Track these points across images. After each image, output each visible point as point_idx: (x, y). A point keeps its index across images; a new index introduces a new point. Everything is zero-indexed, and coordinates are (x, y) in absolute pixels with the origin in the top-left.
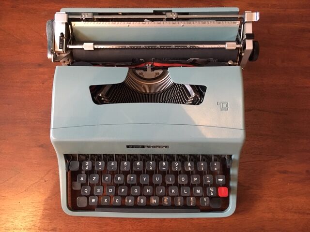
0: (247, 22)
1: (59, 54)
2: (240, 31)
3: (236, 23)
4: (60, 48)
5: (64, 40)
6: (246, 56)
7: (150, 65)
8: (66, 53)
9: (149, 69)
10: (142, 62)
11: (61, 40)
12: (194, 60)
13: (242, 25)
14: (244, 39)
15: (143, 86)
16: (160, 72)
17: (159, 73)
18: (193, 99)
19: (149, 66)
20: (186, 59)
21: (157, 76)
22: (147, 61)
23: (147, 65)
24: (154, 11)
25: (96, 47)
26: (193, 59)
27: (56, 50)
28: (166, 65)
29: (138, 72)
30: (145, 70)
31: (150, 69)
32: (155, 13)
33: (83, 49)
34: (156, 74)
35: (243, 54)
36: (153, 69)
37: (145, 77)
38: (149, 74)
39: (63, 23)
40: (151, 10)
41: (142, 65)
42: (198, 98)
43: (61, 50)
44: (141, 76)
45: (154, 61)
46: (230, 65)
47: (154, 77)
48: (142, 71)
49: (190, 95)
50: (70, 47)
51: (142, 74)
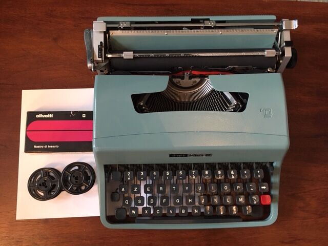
0: (285, 30)
1: (97, 63)
2: (277, 39)
3: (274, 31)
4: (99, 58)
5: (103, 49)
6: (284, 63)
7: (189, 73)
8: (105, 62)
9: (186, 78)
10: (181, 71)
11: (100, 49)
12: (234, 68)
13: (280, 33)
14: (281, 46)
15: (179, 95)
16: (198, 80)
17: (196, 82)
18: (234, 107)
19: (187, 74)
20: (225, 67)
21: (194, 84)
22: (186, 69)
24: (192, 19)
25: (137, 55)
26: (232, 67)
27: (95, 59)
28: (204, 73)
29: (176, 80)
30: (183, 78)
31: (188, 78)
32: (193, 21)
33: (123, 57)
34: (194, 82)
35: (281, 61)
36: (190, 78)
37: (183, 85)
38: (186, 82)
39: (101, 32)
40: (188, 19)
41: (181, 74)
42: (239, 105)
43: (101, 59)
44: (178, 84)
45: (193, 69)
46: (269, 72)
47: (191, 85)
48: (180, 80)
49: (230, 103)
50: (109, 56)
51: (179, 82)
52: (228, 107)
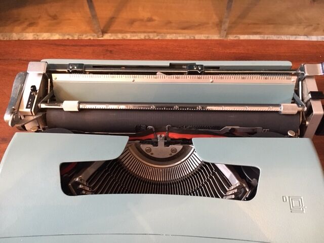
0: (308, 77)
1: (24, 116)
2: (297, 92)
3: (291, 79)
4: (27, 108)
5: (36, 96)
6: (312, 125)
7: (163, 135)
8: (36, 115)
9: (161, 143)
10: (151, 132)
11: (31, 97)
12: (232, 129)
13: (300, 82)
14: (305, 101)
15: (151, 170)
16: (179, 147)
17: (176, 150)
18: (236, 191)
19: (160, 137)
20: (219, 128)
21: (173, 154)
22: (158, 130)
23: (158, 136)
24: (170, 64)
25: (82, 106)
26: (230, 127)
27: (20, 110)
28: (187, 137)
29: (144, 147)
30: (155, 144)
31: (163, 143)
32: (172, 66)
33: (62, 109)
34: (173, 151)
35: (307, 123)
36: (167, 144)
37: (155, 156)
38: (161, 150)
39: (40, 74)
41: (152, 136)
42: (244, 188)
43: (29, 110)
44: (149, 154)
45: (170, 130)
46: (291, 137)
47: (169, 156)
48: (150, 146)
49: (229, 185)
50: (43, 106)
51: (150, 150)
52: (225, 191)
